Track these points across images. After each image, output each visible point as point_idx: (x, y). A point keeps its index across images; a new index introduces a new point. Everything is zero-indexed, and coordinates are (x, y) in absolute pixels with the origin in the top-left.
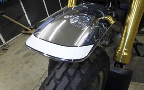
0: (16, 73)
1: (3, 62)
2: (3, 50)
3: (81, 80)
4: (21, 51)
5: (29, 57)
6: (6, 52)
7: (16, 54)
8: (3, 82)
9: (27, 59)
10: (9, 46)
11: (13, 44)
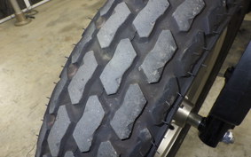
0: (47, 54)
1: (26, 36)
2: (27, 17)
3: (174, 49)
4: (58, 21)
5: (71, 32)
6: (31, 21)
7: (48, 25)
8: (24, 65)
9: (67, 34)
10: (37, 12)
11: (45, 11)
